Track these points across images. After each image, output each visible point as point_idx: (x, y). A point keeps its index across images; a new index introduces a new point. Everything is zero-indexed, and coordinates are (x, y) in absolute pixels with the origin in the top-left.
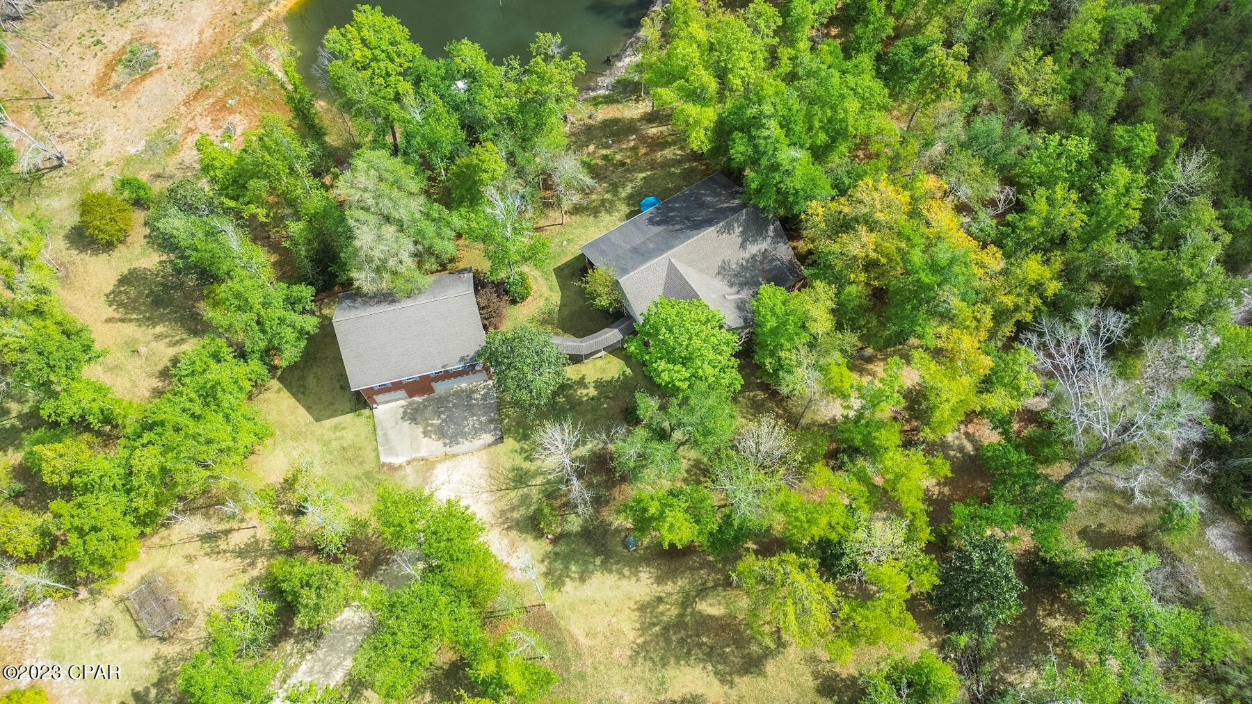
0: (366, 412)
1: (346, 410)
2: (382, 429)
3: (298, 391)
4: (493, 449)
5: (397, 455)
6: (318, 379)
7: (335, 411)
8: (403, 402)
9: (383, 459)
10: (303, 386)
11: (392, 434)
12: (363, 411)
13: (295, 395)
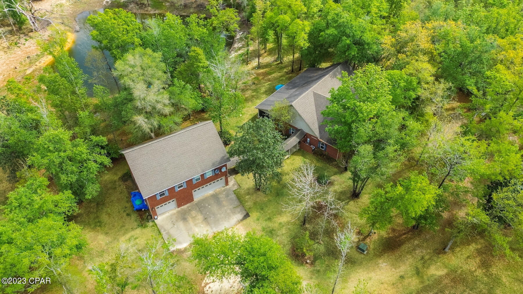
0: (151, 224)
1: (135, 227)
2: (165, 230)
3: (96, 226)
4: (245, 222)
5: (180, 243)
6: (109, 214)
7: (126, 230)
8: (175, 211)
9: (172, 249)
10: (99, 222)
11: (173, 232)
12: (148, 224)
13: (94, 229)
